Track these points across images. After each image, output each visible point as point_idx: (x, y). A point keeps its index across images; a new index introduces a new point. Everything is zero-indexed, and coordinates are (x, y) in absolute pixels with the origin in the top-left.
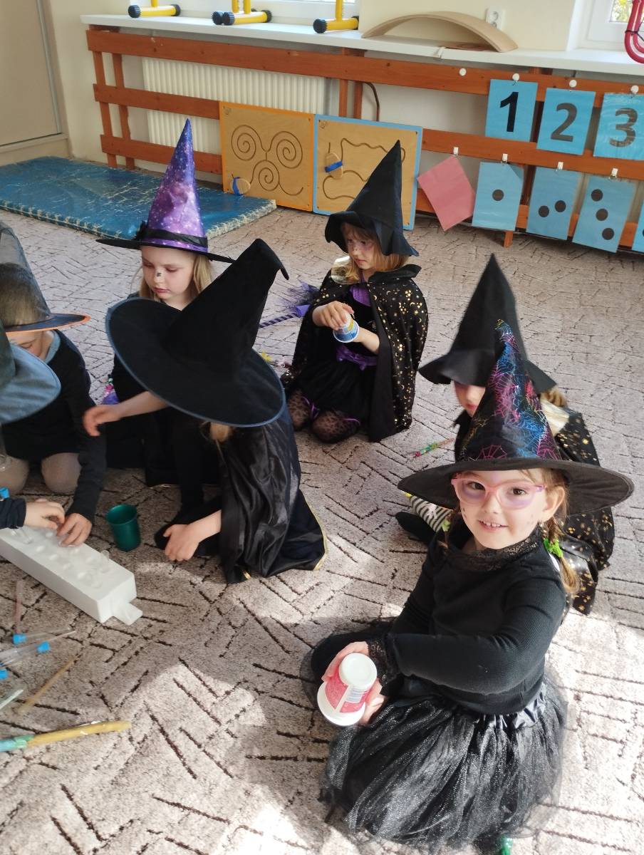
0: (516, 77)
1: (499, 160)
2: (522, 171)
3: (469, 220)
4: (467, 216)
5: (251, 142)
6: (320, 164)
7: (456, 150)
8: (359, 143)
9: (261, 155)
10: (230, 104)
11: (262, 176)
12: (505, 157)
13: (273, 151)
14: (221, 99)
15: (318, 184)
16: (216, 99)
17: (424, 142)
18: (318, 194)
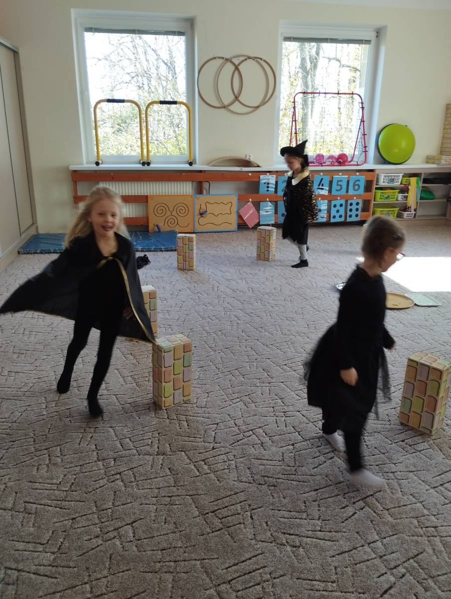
0: (268, 174)
1: (266, 201)
2: (274, 203)
3: (259, 222)
4: (258, 221)
5: (164, 209)
6: (197, 212)
7: (250, 200)
8: (213, 202)
9: (168, 213)
10: (153, 196)
11: (169, 222)
12: (268, 200)
13: (175, 211)
14: (149, 194)
15: (196, 220)
16: (146, 194)
17: (238, 199)
18: (197, 224)
